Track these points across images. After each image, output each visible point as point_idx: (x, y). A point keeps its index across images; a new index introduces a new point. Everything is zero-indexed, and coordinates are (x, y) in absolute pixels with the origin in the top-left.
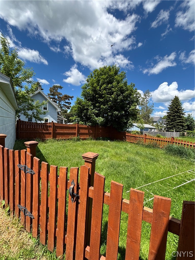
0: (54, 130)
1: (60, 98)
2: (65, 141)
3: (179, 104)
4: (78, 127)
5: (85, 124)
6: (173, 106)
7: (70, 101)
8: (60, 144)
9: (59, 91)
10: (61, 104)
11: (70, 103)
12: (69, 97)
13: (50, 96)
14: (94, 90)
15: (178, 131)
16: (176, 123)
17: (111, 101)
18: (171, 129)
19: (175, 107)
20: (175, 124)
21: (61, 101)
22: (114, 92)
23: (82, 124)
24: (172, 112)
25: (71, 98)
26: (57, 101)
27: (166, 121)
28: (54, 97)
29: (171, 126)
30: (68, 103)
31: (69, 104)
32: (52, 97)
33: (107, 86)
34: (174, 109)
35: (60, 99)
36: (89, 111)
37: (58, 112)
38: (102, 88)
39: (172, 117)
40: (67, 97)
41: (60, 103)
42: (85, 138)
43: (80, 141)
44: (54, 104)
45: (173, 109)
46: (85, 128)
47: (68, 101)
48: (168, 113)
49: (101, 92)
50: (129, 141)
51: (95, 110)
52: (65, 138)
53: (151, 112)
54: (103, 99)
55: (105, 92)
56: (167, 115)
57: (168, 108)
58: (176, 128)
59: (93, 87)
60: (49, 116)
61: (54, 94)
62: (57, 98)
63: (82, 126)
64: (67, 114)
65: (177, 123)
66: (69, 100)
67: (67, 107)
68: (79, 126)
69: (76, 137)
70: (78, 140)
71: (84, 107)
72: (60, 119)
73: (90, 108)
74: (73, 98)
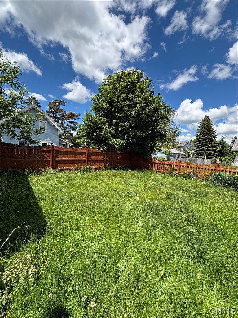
0: (54, 157)
1: (63, 116)
2: (71, 172)
3: (210, 124)
4: (88, 152)
5: (97, 148)
6: (203, 127)
7: (77, 120)
8: (62, 176)
9: (61, 107)
10: (64, 125)
11: (77, 123)
12: (75, 115)
13: (50, 114)
14: (110, 102)
15: (209, 158)
16: (207, 147)
17: (133, 116)
18: (201, 156)
19: (206, 129)
20: (206, 149)
21: (64, 121)
22: (137, 104)
23: (93, 148)
24: (202, 135)
25: (78, 116)
26: (59, 120)
27: (195, 146)
28: (55, 115)
29: (201, 152)
30: (73, 123)
31: (75, 125)
32: (52, 115)
33: (127, 96)
34: (205, 131)
35: (63, 118)
36: (103, 130)
37: (60, 135)
38: (120, 98)
39: (202, 140)
40: (72, 116)
41: (63, 123)
42: (98, 167)
43: (91, 171)
44: (55, 123)
45: (203, 131)
46: (98, 154)
47: (73, 120)
48: (197, 136)
49: (118, 104)
50: (156, 170)
51: (112, 129)
52: (69, 168)
53: (177, 134)
54: (122, 114)
55: (125, 104)
56: (197, 139)
57: (198, 129)
58: (207, 154)
59: (108, 97)
60: (49, 140)
61: (54, 111)
62: (59, 117)
63: (94, 151)
64: (72, 137)
65: (209, 147)
66: (75, 119)
67: (72, 128)
68: (90, 151)
69: (85, 167)
70: (89, 170)
71: (96, 125)
72: (62, 143)
73: (104, 126)
74: (79, 117)
